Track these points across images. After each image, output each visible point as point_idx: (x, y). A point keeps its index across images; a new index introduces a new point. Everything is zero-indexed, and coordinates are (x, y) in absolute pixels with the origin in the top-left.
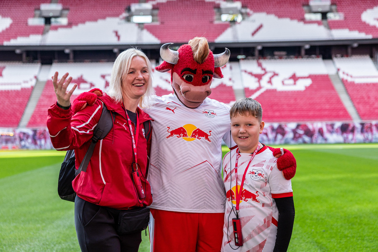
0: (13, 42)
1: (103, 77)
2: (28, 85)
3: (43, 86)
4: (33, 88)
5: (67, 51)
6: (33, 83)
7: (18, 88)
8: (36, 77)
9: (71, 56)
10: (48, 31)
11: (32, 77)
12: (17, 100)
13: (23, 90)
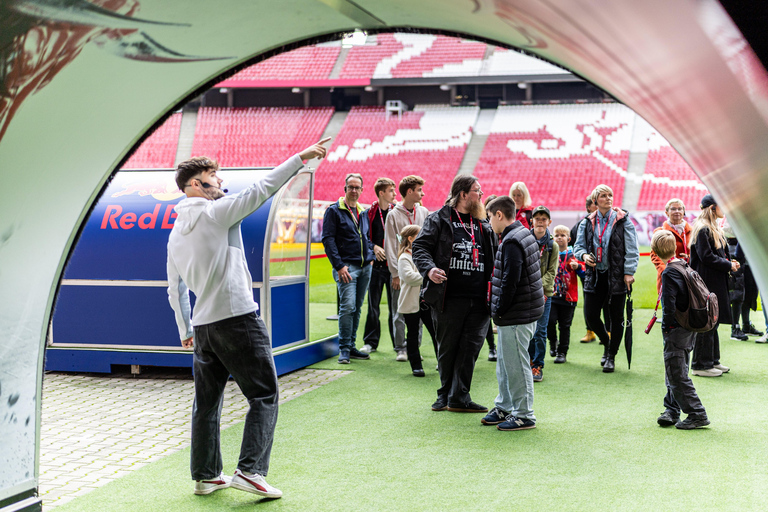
0: (437, 73)
1: (580, 128)
2: (459, 143)
3: (482, 144)
4: (466, 147)
5: (522, 86)
6: (467, 139)
7: (444, 147)
8: (471, 130)
9: (529, 94)
10: (492, 54)
11: (466, 129)
12: (442, 167)
13: (452, 150)
